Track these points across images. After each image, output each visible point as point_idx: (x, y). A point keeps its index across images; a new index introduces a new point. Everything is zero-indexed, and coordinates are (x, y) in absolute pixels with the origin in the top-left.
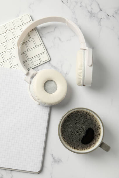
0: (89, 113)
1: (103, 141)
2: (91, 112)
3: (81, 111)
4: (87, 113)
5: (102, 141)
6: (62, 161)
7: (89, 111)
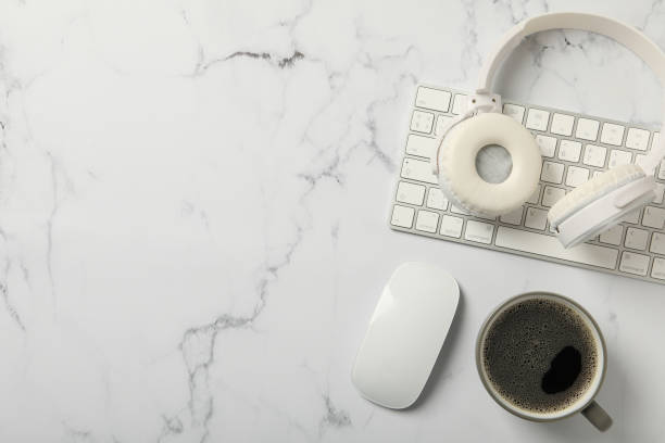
0: (570, 310)
1: (596, 400)
2: (574, 308)
3: (547, 302)
4: (562, 308)
5: (594, 397)
6: (350, 422)
7: (569, 305)
